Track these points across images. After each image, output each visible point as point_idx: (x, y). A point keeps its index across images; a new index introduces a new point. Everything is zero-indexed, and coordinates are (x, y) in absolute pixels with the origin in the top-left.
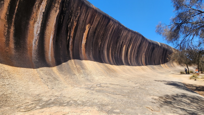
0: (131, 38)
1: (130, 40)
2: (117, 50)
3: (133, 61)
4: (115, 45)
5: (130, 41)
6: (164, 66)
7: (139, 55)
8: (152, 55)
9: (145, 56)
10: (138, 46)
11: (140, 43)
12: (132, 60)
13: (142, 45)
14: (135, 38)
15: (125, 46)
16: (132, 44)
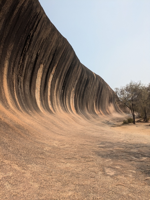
0: (56, 50)
1: (54, 55)
2: (24, 71)
3: (56, 103)
4: (19, 55)
5: (53, 57)
6: (99, 113)
7: (66, 92)
8: (85, 93)
9: (74, 94)
10: (67, 72)
11: (69, 65)
12: (54, 100)
13: (72, 71)
14: (63, 53)
15: (42, 66)
16: (56, 65)
